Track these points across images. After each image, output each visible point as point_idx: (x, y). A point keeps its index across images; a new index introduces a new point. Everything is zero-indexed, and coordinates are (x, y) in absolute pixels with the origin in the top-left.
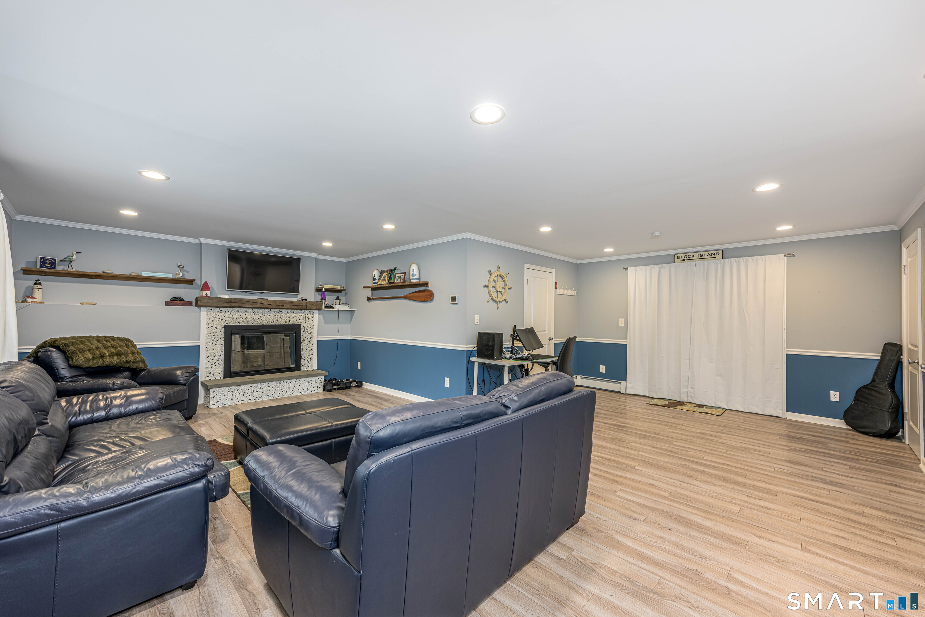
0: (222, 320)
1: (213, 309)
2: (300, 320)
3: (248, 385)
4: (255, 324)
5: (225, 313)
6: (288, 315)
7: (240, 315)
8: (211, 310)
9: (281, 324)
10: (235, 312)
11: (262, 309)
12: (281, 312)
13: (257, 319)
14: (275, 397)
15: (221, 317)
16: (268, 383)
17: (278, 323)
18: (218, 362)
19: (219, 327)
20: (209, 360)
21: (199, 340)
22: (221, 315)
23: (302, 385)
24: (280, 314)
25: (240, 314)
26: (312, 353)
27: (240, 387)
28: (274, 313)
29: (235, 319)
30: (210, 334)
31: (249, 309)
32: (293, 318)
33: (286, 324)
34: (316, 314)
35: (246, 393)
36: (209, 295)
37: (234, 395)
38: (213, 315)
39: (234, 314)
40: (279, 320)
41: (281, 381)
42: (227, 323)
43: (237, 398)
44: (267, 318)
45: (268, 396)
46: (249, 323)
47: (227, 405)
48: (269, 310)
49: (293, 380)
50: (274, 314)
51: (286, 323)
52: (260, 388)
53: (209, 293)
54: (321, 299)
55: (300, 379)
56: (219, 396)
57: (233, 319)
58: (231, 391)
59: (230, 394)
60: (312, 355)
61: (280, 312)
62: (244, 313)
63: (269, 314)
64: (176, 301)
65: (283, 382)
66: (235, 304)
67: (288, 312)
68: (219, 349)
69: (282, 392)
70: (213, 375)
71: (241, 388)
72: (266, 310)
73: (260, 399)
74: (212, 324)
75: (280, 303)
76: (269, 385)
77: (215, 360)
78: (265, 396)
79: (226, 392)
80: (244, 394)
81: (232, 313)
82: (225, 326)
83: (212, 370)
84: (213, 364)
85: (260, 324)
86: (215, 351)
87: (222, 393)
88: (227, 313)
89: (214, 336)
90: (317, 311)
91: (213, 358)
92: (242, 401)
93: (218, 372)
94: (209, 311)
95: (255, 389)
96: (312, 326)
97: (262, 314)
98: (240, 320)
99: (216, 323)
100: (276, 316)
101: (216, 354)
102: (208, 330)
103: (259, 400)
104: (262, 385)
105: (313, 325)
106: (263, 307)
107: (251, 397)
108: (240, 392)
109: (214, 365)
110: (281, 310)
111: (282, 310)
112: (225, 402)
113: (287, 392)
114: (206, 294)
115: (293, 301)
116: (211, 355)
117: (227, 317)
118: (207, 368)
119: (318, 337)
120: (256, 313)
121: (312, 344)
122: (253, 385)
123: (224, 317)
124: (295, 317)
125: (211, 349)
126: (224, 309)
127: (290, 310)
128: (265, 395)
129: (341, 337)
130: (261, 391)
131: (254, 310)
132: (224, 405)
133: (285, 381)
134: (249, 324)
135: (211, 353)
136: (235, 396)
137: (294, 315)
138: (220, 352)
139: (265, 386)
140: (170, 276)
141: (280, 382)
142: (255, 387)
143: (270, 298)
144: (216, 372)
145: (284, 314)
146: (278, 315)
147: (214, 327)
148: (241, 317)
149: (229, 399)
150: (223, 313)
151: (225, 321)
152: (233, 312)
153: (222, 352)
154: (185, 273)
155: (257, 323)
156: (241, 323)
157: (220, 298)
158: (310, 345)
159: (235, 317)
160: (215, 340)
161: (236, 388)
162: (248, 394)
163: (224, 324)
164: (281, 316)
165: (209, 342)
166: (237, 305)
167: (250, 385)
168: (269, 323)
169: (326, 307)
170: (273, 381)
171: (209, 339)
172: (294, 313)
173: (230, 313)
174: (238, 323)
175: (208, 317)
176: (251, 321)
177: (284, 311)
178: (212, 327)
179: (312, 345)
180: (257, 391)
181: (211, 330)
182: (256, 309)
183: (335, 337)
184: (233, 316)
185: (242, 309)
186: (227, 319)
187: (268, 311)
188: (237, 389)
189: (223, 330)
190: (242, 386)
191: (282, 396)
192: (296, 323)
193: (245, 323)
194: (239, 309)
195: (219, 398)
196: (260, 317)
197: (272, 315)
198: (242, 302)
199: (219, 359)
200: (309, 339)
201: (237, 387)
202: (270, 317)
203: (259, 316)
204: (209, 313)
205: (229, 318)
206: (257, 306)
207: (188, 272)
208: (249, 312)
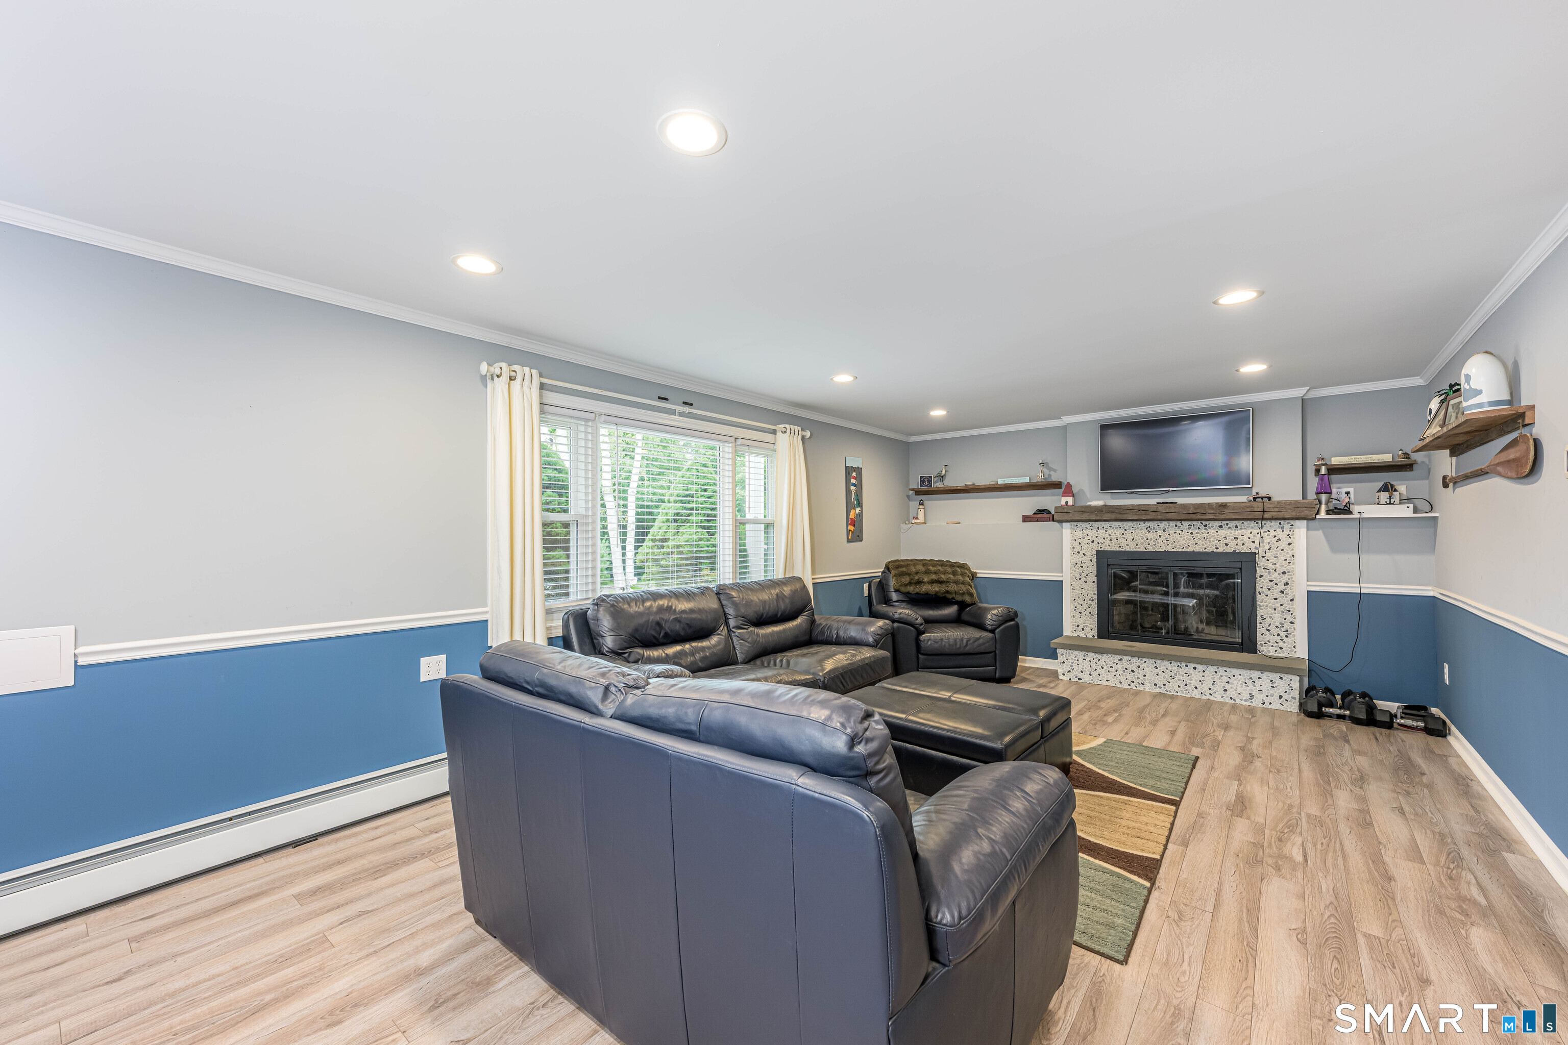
0: (1093, 542)
1: (1079, 524)
2: (1254, 542)
3: (1118, 656)
4: (1150, 549)
5: (1097, 531)
6: (1222, 532)
7: (1123, 534)
8: (1077, 526)
9: (1206, 550)
10: (1113, 528)
11: (1164, 522)
12: (1206, 526)
13: (1154, 541)
14: (1170, 692)
15: (1092, 537)
16: (1154, 660)
17: (1198, 549)
18: (1089, 610)
19: (1089, 553)
20: (1076, 604)
21: (1062, 572)
22: (1092, 534)
23: (1235, 682)
24: (1203, 531)
25: (1123, 531)
26: (1289, 618)
27: (1103, 656)
28: (1189, 528)
29: (1114, 541)
30: (1076, 564)
31: (1139, 522)
32: (1236, 538)
33: (1218, 550)
34: (1301, 529)
35: (1113, 670)
36: (1070, 503)
37: (1094, 667)
38: (1079, 533)
39: (1112, 533)
40: (1200, 542)
41: (1181, 662)
42: (1101, 548)
43: (1099, 675)
44: (1173, 539)
45: (1155, 685)
46: (1139, 548)
47: (1083, 681)
48: (1179, 523)
49: (1210, 667)
50: (1190, 531)
51: (1217, 548)
52: (1139, 667)
53: (1070, 500)
54: (1317, 493)
55: (1228, 670)
56: (1071, 664)
57: (1111, 540)
58: (1088, 659)
59: (1086, 664)
60: (1292, 623)
61: (1202, 527)
62: (1130, 529)
63: (1178, 532)
64: (1042, 515)
65: (1186, 666)
66: (1109, 515)
67: (1221, 527)
68: (1089, 588)
69: (1186, 685)
70: (1083, 629)
71: (1103, 658)
72: (1172, 523)
73: (1140, 687)
74: (1078, 548)
75: (1195, 509)
76: (1155, 665)
77: (1085, 606)
78: (1149, 685)
79: (1081, 660)
80: (1111, 669)
81: (1110, 531)
82: (1097, 551)
83: (1080, 622)
84: (1082, 612)
85: (1160, 550)
86: (1084, 592)
87: (1075, 660)
88: (1101, 531)
89: (1082, 567)
90: (1306, 521)
91: (1082, 602)
92: (1107, 681)
93: (1090, 626)
94: (1073, 529)
95: (1130, 667)
96: (1288, 557)
97: (1164, 531)
98: (1123, 542)
99: (1085, 547)
100: (1195, 535)
101: (1085, 597)
102: (1073, 557)
103: (1138, 688)
104: (1143, 662)
105: (1291, 553)
106: (1160, 517)
107: (1122, 679)
108: (1103, 665)
109: (1083, 614)
110: (1204, 523)
111: (1207, 523)
112: (1080, 675)
113: (1196, 688)
114: (1067, 502)
115: (1226, 503)
116: (1079, 598)
117: (1101, 538)
118: (1074, 616)
119: (1309, 583)
120: (1151, 529)
121: (1290, 597)
122: (1125, 658)
123: (1097, 537)
124: (1240, 537)
125: (1078, 588)
126: (1096, 524)
127: (1228, 522)
128: (1149, 683)
129: (1369, 588)
130: (1142, 672)
131: (1148, 524)
132: (1079, 679)
133: (1192, 665)
134: (1138, 550)
135: (1079, 594)
136: (1096, 670)
137: (1238, 533)
138: (1091, 594)
139: (1148, 665)
140: (1026, 480)
141: (1179, 664)
142: (1129, 662)
143: (1181, 500)
144: (1086, 626)
145: (1212, 531)
146: (1197, 533)
147: (1081, 552)
148: (1124, 538)
149: (1085, 671)
150: (1094, 531)
151: (1098, 543)
152: (1110, 529)
153: (1094, 594)
154: (1052, 473)
155: (1154, 548)
156: (1125, 547)
157: (1090, 506)
158: (1284, 600)
159: (1114, 537)
160: (1084, 575)
161: (1095, 657)
162: (1116, 671)
163: (1096, 549)
164: (1205, 535)
165: (1076, 577)
166: (1113, 516)
167: (1120, 657)
168: (1179, 548)
169: (1328, 512)
170: (1163, 660)
171: (1075, 571)
172: (1237, 527)
173: (1106, 531)
174: (1120, 547)
175: (1073, 537)
176: (1142, 544)
177: (1211, 523)
178: (1079, 552)
179: (1292, 600)
180: (1133, 671)
181: (1078, 558)
182: (1151, 522)
183: (1352, 587)
184: (1110, 535)
185: (1125, 523)
186: (1102, 540)
187: (1176, 526)
188: (1097, 658)
189: (1095, 559)
190: (1105, 655)
191: (1186, 694)
192: (1243, 549)
193: (1132, 547)
194: (1120, 523)
195: (1071, 666)
196: (1160, 536)
197: (1184, 534)
198: (1120, 511)
199: (1091, 605)
200: (1281, 587)
201: (1097, 655)
202: (1181, 537)
203: (1157, 535)
204: (1074, 532)
205: (1104, 539)
206: (1149, 517)
207: (1055, 471)
208: (1138, 528)
